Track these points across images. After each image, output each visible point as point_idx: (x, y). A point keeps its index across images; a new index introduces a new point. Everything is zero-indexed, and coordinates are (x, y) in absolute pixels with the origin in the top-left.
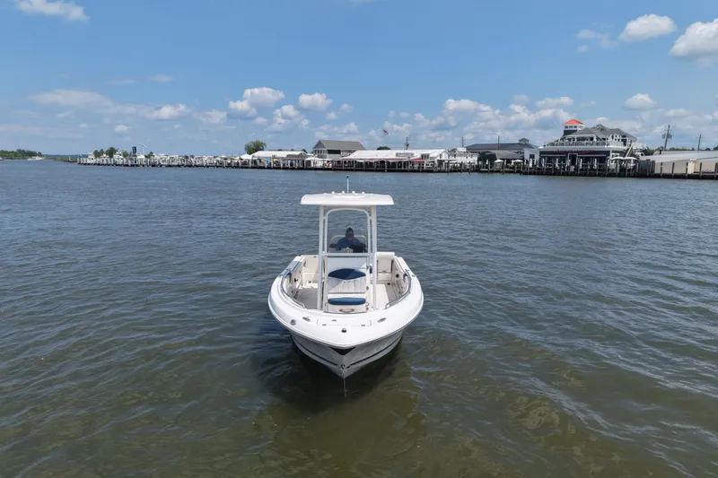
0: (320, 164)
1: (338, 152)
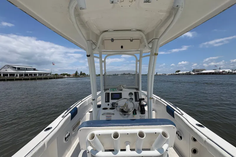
0: (194, 74)
1: (199, 71)
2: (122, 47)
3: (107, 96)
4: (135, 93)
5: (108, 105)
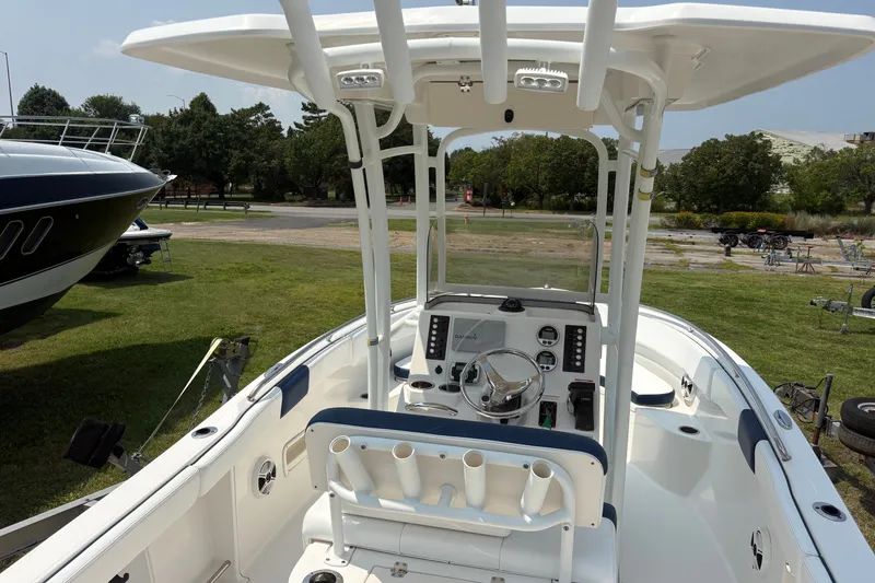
2: (508, 117)
5: (439, 370)
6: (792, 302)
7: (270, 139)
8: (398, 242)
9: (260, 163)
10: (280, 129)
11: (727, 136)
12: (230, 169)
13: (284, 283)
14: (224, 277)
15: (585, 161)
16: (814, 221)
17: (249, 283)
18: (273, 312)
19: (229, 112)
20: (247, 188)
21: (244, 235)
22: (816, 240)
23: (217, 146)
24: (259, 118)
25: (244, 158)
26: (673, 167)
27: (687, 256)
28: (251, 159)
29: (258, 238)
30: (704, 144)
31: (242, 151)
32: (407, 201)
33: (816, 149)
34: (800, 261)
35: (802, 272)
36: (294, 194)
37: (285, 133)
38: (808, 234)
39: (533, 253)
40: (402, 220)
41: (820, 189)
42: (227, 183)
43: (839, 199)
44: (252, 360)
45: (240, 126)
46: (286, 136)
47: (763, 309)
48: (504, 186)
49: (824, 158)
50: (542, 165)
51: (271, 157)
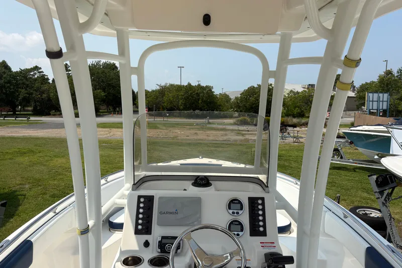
2: (207, 20)
3: (141, 211)
4: (253, 201)
5: (147, 244)
6: (297, 156)
7: (42, 84)
8: (111, 134)
9: (36, 96)
10: (48, 79)
11: (258, 85)
12: (20, 99)
13: (46, 158)
14: (10, 156)
15: (199, 96)
16: (295, 120)
17: (25, 160)
18: (37, 176)
19: (19, 70)
20: (30, 108)
21: (24, 133)
22: (298, 129)
23: (12, 87)
24: (35, 73)
25: (27, 93)
26: (236, 98)
27: (247, 137)
28: (32, 94)
29: (33, 134)
30: (249, 88)
31: (26, 90)
32: (115, 114)
33: (291, 91)
34: (294, 138)
35: (295, 142)
36: (56, 111)
37: (50, 81)
38: (294, 126)
39: (179, 138)
40: (113, 123)
41: (295, 107)
42: (18, 106)
43: (302, 111)
44: (20, 208)
45: (25, 77)
46: (51, 83)
47: (286, 160)
48: (163, 107)
49: (295, 95)
50: (180, 97)
51: (43, 93)
